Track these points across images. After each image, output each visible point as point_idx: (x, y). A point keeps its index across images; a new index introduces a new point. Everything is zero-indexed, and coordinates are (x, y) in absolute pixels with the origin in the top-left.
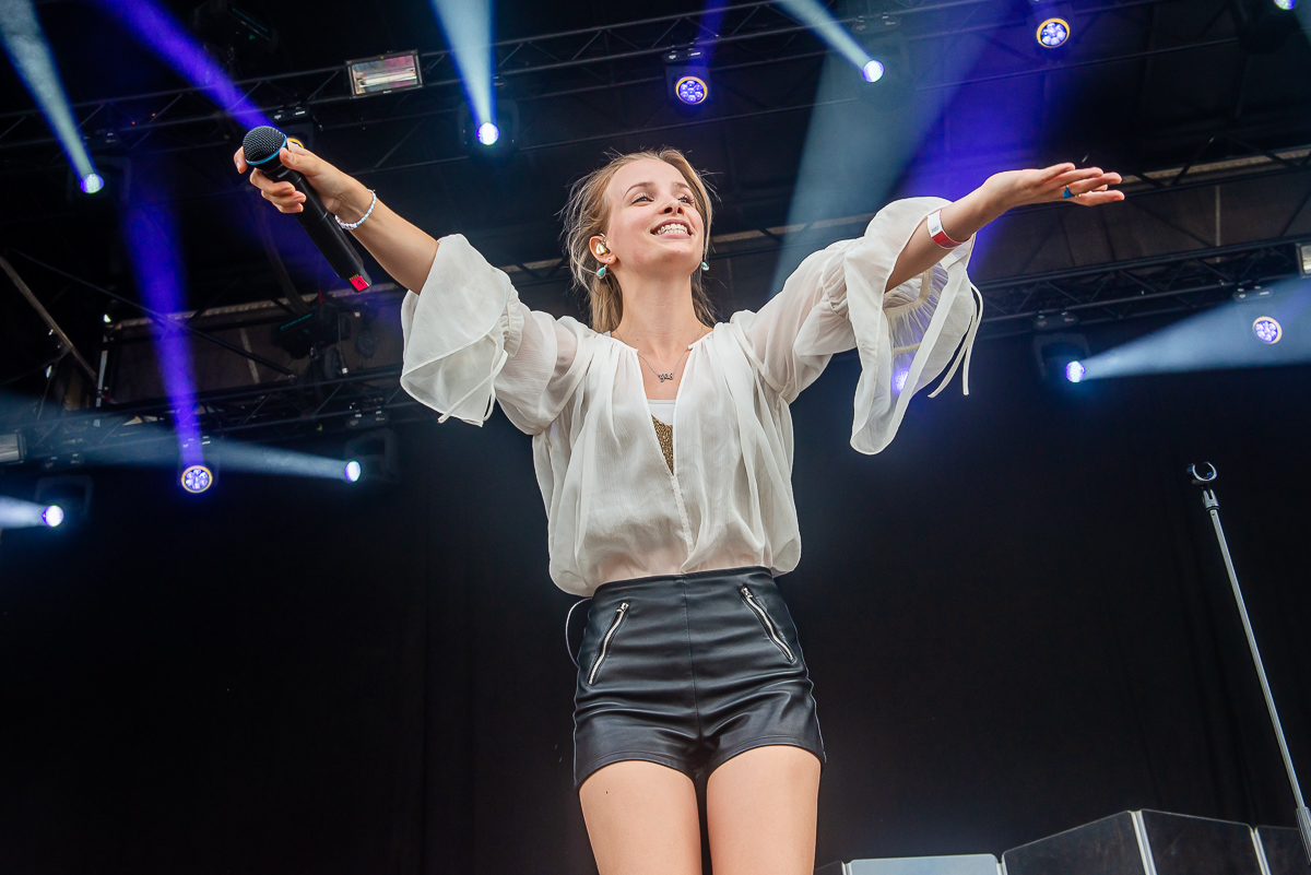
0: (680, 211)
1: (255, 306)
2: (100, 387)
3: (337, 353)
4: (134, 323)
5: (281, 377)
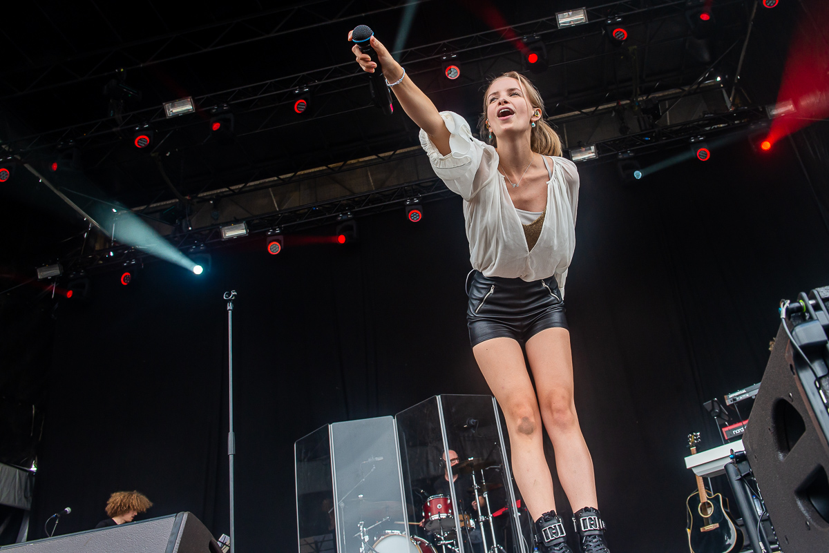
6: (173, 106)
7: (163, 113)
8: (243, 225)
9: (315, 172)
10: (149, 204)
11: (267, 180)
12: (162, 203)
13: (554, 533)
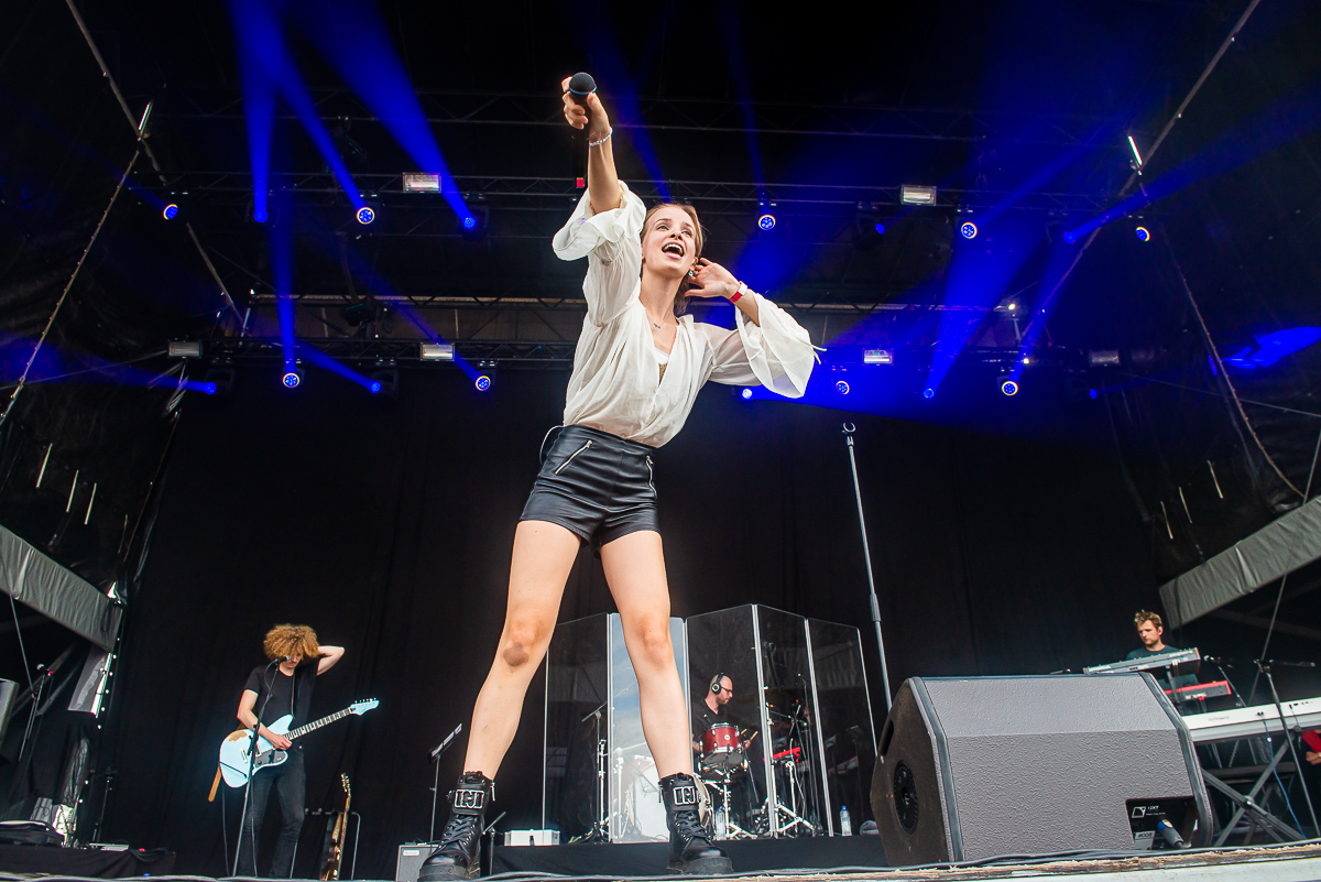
0: (680, 238)
1: (331, 297)
2: (244, 326)
3: (374, 326)
4: (266, 296)
5: (341, 336)
6: (415, 180)
7: (400, 184)
8: (451, 348)
9: (518, 303)
10: (303, 294)
11: (457, 299)
12: (316, 297)
13: (469, 801)
